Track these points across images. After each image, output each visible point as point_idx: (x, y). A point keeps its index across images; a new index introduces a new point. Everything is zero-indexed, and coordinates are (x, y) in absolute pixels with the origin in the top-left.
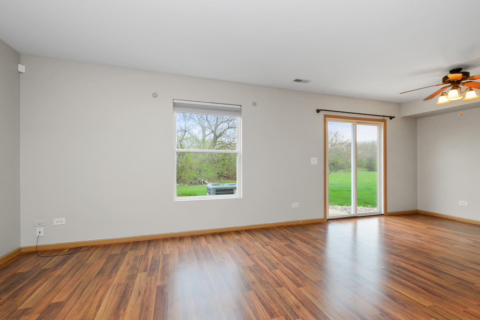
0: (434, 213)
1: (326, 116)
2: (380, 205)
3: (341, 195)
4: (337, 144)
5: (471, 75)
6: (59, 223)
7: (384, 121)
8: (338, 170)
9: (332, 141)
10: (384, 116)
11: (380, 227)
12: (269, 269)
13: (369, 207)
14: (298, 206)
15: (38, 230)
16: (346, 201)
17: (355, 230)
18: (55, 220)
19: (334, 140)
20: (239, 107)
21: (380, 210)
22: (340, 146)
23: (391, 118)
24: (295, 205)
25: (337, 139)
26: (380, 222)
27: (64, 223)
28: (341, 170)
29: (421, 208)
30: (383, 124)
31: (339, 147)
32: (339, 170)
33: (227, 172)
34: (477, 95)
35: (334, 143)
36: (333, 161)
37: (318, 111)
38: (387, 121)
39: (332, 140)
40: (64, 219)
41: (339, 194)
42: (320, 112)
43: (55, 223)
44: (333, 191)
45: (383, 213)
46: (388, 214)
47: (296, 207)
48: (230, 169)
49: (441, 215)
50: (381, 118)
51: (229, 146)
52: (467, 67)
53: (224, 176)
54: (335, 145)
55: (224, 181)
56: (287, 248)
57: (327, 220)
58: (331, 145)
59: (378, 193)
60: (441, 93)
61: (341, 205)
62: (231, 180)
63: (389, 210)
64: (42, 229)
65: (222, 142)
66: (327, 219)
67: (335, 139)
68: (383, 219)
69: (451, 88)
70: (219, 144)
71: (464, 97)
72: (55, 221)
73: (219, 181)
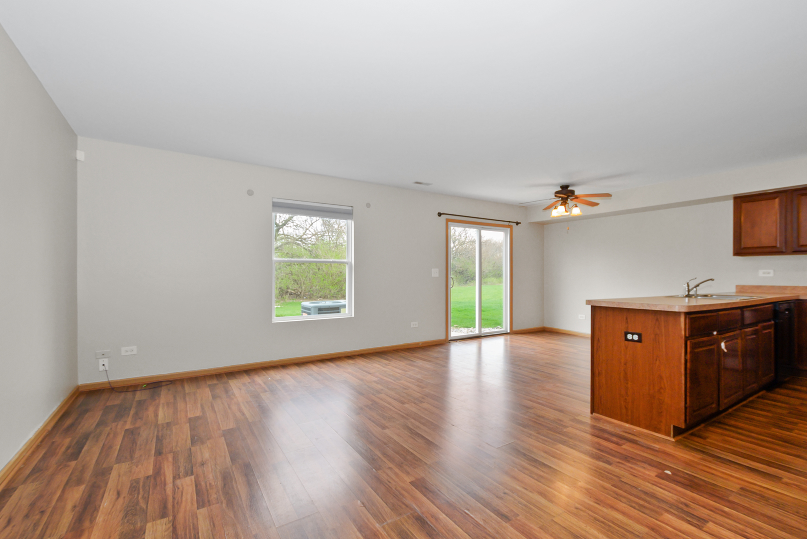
0: (559, 329)
1: (448, 221)
2: (506, 322)
3: (468, 315)
4: (467, 242)
5: (576, 193)
6: (129, 353)
7: (510, 227)
8: (468, 282)
9: (461, 237)
10: (510, 222)
11: (506, 345)
12: (394, 381)
13: (498, 328)
14: (417, 326)
15: (101, 362)
16: (470, 324)
17: (480, 349)
18: (123, 349)
19: (462, 236)
20: (350, 208)
21: (506, 328)
22: (471, 245)
23: (518, 223)
24: (414, 324)
25: (467, 235)
26: (506, 340)
27: (135, 352)
28: (472, 281)
29: (548, 325)
30: (509, 230)
31: (471, 247)
32: (470, 282)
33: (296, 286)
34: (581, 212)
35: (464, 240)
36: (461, 268)
37: (440, 214)
38: (513, 226)
39: (460, 235)
40: (134, 348)
41: (466, 315)
42: (442, 215)
43: (123, 353)
44: (459, 311)
45: (509, 332)
46: (514, 333)
47: (415, 326)
48: (301, 280)
49: (564, 330)
50: (507, 223)
51: (300, 242)
52: (573, 185)
53: (291, 294)
54: (464, 244)
55: (291, 301)
56: (408, 366)
57: (450, 341)
58: (458, 243)
59: (504, 308)
60: (554, 207)
61: (468, 327)
62: (303, 299)
63: (515, 329)
64: (106, 361)
65: (285, 235)
66: (449, 339)
67: (465, 233)
68: (508, 337)
69: (560, 202)
70: (282, 239)
71: (571, 213)
72: (124, 351)
73: (282, 302)
